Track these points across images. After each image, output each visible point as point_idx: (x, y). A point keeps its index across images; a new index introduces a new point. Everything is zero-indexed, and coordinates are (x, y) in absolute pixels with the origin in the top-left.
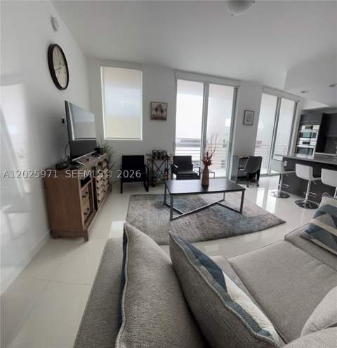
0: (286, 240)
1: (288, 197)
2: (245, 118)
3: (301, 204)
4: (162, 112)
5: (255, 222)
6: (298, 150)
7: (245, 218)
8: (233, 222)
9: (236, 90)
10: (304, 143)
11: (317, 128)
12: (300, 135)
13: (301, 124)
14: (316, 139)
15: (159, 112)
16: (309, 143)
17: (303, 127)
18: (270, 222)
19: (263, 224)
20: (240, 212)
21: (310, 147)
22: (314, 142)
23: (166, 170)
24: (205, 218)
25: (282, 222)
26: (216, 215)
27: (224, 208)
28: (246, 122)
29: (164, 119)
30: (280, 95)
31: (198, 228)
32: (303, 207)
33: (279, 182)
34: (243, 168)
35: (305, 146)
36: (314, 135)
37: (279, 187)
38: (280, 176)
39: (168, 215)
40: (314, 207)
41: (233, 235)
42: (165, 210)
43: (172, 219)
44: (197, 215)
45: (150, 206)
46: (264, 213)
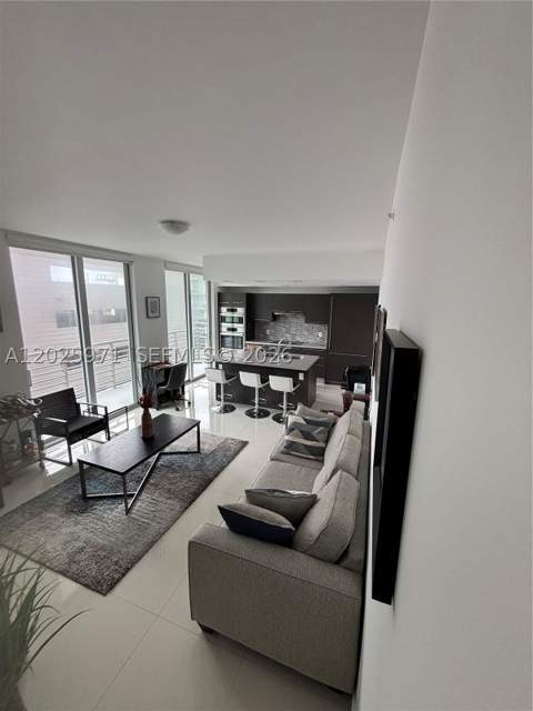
0: (272, 460)
1: (233, 409)
2: (147, 308)
3: (250, 414)
5: (220, 455)
6: (222, 340)
7: (207, 456)
8: (199, 467)
9: (127, 267)
10: (229, 329)
11: (241, 312)
12: (221, 319)
13: (220, 305)
14: (243, 325)
16: (234, 330)
17: (224, 309)
18: (233, 447)
19: (228, 454)
20: (199, 451)
21: (235, 334)
22: (241, 329)
24: (165, 483)
25: (245, 444)
26: (174, 471)
27: (174, 456)
28: (150, 315)
30: (186, 270)
31: (169, 498)
32: (255, 417)
33: (218, 392)
34: (164, 384)
35: (230, 333)
36: (240, 320)
37: (218, 399)
38: (218, 385)
39: (112, 510)
40: (266, 414)
41: (209, 481)
42: (100, 508)
43: (128, 511)
44: (152, 485)
45: (62, 520)
46: (223, 440)
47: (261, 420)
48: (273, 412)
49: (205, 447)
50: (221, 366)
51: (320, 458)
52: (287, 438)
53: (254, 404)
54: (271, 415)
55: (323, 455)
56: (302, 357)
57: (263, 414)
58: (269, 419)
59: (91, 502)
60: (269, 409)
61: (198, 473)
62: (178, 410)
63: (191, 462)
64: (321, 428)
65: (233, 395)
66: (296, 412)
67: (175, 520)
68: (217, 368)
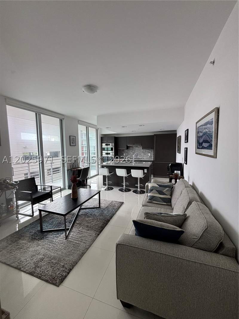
1: (112, 189)
3: (121, 190)
5: (110, 209)
7: (104, 209)
8: (101, 214)
10: (106, 154)
12: (102, 149)
14: (113, 152)
16: (108, 154)
17: (104, 144)
18: (117, 205)
19: (115, 208)
20: (100, 207)
21: (110, 156)
25: (122, 203)
26: (89, 217)
27: (87, 210)
28: (71, 144)
31: (88, 230)
32: (123, 191)
34: (78, 177)
35: (107, 156)
36: (112, 149)
37: (105, 184)
40: (129, 190)
41: (108, 221)
42: (51, 236)
43: (67, 237)
46: (110, 202)
47: (126, 193)
48: (132, 189)
49: (102, 205)
50: (105, 167)
53: (123, 186)
54: (132, 191)
55: (171, 202)
57: (127, 190)
58: (131, 192)
60: (130, 188)
61: (101, 217)
63: (96, 212)
64: (167, 188)
65: (112, 182)
68: (103, 168)
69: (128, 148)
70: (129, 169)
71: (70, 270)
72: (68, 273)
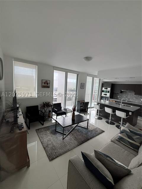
0: (111, 141)
1: (102, 119)
2: (81, 86)
3: (107, 122)
4: (47, 84)
5: (94, 132)
6: (102, 98)
7: (89, 131)
8: (86, 134)
9: (78, 75)
10: (104, 94)
11: (109, 89)
12: (102, 91)
13: (102, 87)
14: (109, 93)
15: (46, 84)
16: (106, 95)
18: (99, 131)
19: (97, 133)
20: (87, 129)
21: (106, 96)
22: (108, 95)
23: (50, 111)
24: (75, 134)
25: (103, 132)
26: (79, 132)
27: (80, 128)
28: (82, 88)
29: (49, 87)
30: (93, 77)
31: (75, 140)
32: (109, 124)
33: (97, 113)
34: (82, 107)
35: (105, 96)
36: (108, 92)
37: (97, 115)
38: (98, 110)
39: (60, 137)
40: (114, 124)
41: (88, 140)
42: (58, 135)
43: (63, 139)
44: (72, 134)
45: (50, 134)
46: (96, 128)
47: (111, 125)
48: (116, 124)
49: (90, 128)
50: (99, 104)
51: (137, 150)
52: (119, 135)
53: (109, 119)
54: (116, 125)
55: (138, 149)
56: (132, 106)
57: (112, 123)
58: (114, 126)
59: (57, 132)
60: (115, 123)
61: (85, 136)
62: (85, 115)
63: (84, 131)
64: (138, 137)
65: (102, 114)
66: (126, 126)
67: (75, 148)
68: (98, 105)
69: (121, 92)
70: (114, 109)
71: (57, 157)
72: (56, 158)
